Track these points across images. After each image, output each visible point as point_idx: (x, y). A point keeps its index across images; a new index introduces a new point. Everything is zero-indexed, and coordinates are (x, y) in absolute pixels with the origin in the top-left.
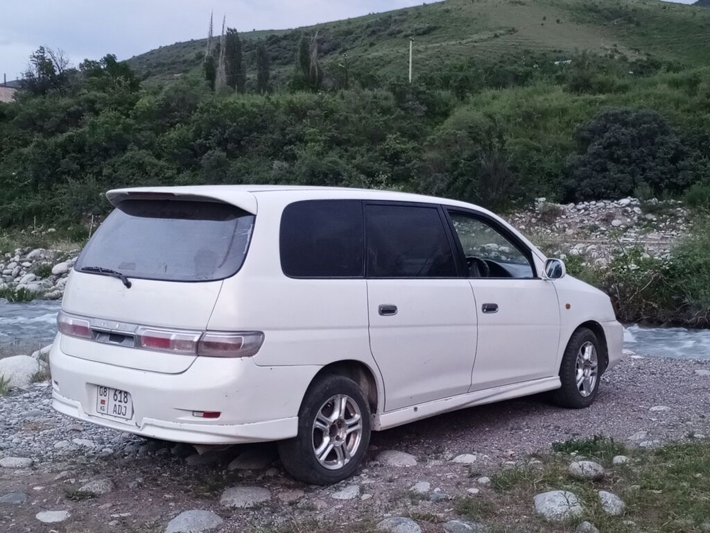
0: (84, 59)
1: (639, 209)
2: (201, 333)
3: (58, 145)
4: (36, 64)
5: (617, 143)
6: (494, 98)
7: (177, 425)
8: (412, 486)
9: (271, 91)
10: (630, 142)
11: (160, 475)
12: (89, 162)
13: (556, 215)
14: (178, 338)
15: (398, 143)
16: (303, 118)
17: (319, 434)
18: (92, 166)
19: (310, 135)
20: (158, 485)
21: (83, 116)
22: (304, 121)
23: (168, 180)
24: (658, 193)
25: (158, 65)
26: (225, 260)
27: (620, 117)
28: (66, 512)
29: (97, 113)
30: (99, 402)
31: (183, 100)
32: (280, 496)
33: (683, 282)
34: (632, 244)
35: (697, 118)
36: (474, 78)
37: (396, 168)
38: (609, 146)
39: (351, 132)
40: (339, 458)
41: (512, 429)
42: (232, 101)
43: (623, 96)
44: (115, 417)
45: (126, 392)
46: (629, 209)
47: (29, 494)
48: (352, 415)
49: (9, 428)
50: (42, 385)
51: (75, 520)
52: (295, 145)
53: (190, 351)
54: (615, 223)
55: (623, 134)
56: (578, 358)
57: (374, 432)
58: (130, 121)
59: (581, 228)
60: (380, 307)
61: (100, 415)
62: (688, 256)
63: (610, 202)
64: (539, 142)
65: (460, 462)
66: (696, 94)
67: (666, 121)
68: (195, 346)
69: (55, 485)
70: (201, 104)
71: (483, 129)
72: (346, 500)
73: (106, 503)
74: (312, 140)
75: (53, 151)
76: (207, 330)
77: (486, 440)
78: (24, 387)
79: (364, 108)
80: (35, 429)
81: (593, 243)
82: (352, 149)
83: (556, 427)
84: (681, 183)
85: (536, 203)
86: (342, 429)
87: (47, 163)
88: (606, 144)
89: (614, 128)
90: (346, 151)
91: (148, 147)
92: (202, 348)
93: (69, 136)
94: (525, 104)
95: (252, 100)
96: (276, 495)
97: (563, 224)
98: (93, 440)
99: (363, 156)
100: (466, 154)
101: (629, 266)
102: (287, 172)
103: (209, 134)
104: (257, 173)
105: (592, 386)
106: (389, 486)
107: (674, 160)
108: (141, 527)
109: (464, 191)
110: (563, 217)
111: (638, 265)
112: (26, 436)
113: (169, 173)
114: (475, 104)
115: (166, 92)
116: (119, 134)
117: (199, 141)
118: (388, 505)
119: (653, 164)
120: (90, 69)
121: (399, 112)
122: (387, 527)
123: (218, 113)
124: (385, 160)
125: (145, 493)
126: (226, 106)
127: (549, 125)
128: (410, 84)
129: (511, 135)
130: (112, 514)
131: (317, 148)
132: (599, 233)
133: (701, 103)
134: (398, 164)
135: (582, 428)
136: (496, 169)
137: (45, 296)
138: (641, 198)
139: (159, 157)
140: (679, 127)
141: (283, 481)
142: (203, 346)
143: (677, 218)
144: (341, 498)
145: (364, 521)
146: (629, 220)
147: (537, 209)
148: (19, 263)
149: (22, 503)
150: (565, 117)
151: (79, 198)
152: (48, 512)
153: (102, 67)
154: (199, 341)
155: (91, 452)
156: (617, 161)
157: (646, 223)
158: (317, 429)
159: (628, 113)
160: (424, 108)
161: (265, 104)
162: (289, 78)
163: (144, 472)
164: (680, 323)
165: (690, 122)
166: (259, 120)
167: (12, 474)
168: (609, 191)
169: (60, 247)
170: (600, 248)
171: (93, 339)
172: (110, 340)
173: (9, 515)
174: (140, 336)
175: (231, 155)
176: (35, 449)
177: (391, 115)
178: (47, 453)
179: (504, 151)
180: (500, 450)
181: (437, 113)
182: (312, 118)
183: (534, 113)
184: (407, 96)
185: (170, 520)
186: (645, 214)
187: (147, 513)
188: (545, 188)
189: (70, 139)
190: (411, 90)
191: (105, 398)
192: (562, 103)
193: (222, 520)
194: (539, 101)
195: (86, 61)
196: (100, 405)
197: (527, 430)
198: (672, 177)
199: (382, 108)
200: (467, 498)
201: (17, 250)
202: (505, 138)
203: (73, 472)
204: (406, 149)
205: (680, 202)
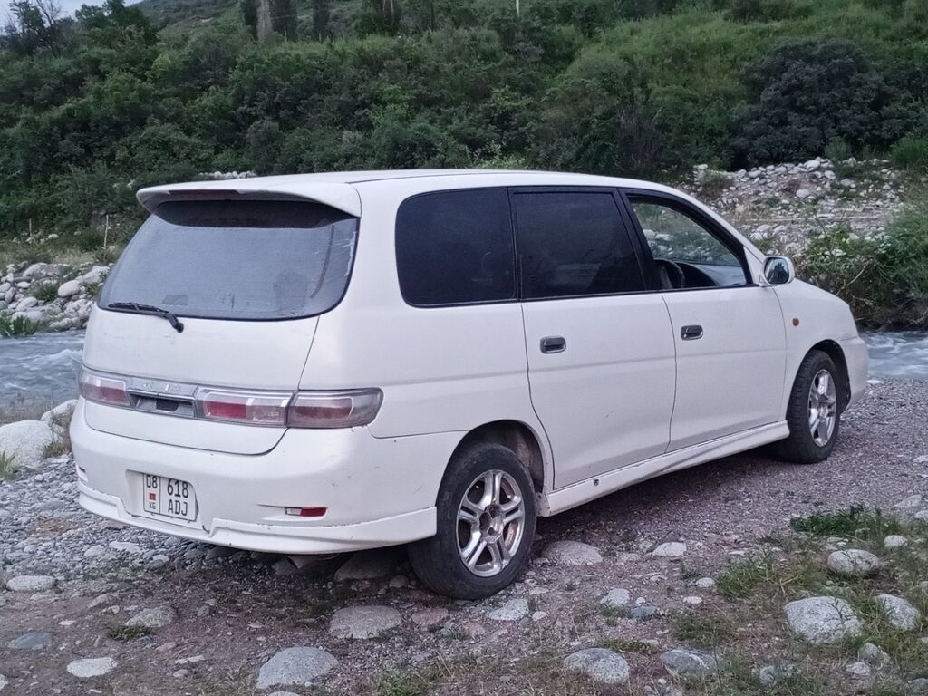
0: (81, 4)
1: (833, 174)
2: (291, 394)
3: (54, 122)
4: (18, 14)
5: (800, 87)
6: (633, 32)
7: (265, 528)
8: (602, 596)
9: (333, 37)
10: (817, 83)
11: (239, 593)
12: (97, 144)
13: (722, 187)
14: (257, 404)
15: (508, 100)
16: (380, 71)
17: (466, 528)
18: (100, 148)
19: (389, 94)
20: (239, 610)
21: (84, 81)
22: (380, 75)
23: (202, 164)
24: (856, 150)
25: (179, 8)
26: (319, 286)
27: (803, 51)
28: (111, 659)
29: (103, 77)
30: (147, 496)
31: (217, 53)
32: (415, 618)
33: (906, 270)
34: (832, 222)
35: (904, 48)
36: (605, 6)
37: (506, 133)
38: (788, 91)
39: (444, 88)
40: (494, 560)
41: (727, 500)
42: (283, 52)
43: (804, 22)
44: (172, 517)
45: (184, 483)
46: (819, 174)
47: (54, 634)
48: (509, 497)
49: (19, 531)
50: (59, 461)
51: (124, 672)
52: (370, 109)
53: (277, 421)
54: (801, 193)
55: (807, 74)
56: (811, 393)
57: (541, 519)
58: (148, 85)
59: (756, 202)
60: (542, 341)
61: (149, 515)
62: (912, 236)
63: (792, 165)
64: (696, 90)
65: (664, 554)
66: (901, 16)
67: (862, 53)
68: (283, 414)
69: (89, 617)
70: (242, 58)
71: (619, 75)
72: (511, 621)
73: (167, 641)
74: (391, 101)
75: (47, 132)
76: (300, 390)
77: (692, 517)
78: (34, 466)
79: (460, 54)
80: (55, 529)
81: (780, 224)
82: (447, 110)
83: (788, 493)
84: (887, 136)
85: (695, 172)
86: (496, 518)
87: (40, 146)
88: (785, 88)
89: (794, 66)
90: (439, 112)
91: (172, 120)
92: (294, 416)
93: (68, 110)
94: (675, 39)
95: (307, 50)
96: (408, 617)
97: (732, 198)
98: (138, 542)
99: (461, 119)
100: (598, 111)
101: (833, 252)
102: (361, 146)
103: (254, 98)
104: (322, 149)
105: (830, 431)
106: (569, 597)
107: (876, 106)
108: (221, 678)
109: (598, 161)
110: (732, 188)
111: (844, 250)
112: (44, 542)
113: (204, 154)
114: (609, 43)
115: (194, 44)
116: (134, 103)
117: (241, 109)
118: (573, 627)
119: (848, 112)
120: (91, 17)
121: (507, 58)
122: (580, 666)
123: (264, 70)
124: (492, 123)
125: (220, 624)
126: (275, 59)
127: (708, 65)
128: (520, 19)
129: (658, 83)
130: (176, 659)
131: (400, 111)
132: (780, 208)
133: (909, 27)
134: (508, 128)
135: (825, 493)
136: (640, 129)
137: (51, 326)
138: (834, 159)
139: (189, 132)
140: (881, 61)
141: (416, 595)
142: (294, 412)
143: (882, 182)
144: (503, 618)
145: (542, 654)
146: (819, 189)
147: (696, 179)
148: (13, 284)
149: (45, 648)
150: (728, 55)
151: (86, 191)
152: (86, 661)
153: (106, 14)
154: (288, 407)
155: (137, 562)
156: (800, 110)
157: (842, 191)
158: (462, 522)
159: (812, 44)
160: (540, 51)
161: (327, 54)
162: (354, 17)
163: (216, 590)
164: (904, 324)
165: (896, 54)
166: (320, 76)
167: (27, 601)
168: (791, 152)
169: (66, 259)
170: (790, 230)
171: (133, 407)
172: (158, 408)
173: (28, 668)
174: (200, 402)
175: (286, 126)
176: (57, 560)
177: (497, 62)
178: (74, 566)
179: (649, 104)
180: (717, 533)
181: (558, 56)
182: (391, 70)
183: (687, 51)
184: (516, 35)
185: (261, 665)
186: (840, 180)
187: (226, 655)
188: (707, 151)
189: (70, 112)
190: (521, 27)
191: (156, 491)
192: (724, 34)
193: (335, 660)
194: (693, 34)
195: (84, 6)
196: (148, 501)
197: (748, 500)
198: (874, 128)
199: (483, 52)
200: (686, 612)
201: (10, 267)
202: (649, 86)
203: (115, 595)
204: (519, 107)
205: (885, 161)
